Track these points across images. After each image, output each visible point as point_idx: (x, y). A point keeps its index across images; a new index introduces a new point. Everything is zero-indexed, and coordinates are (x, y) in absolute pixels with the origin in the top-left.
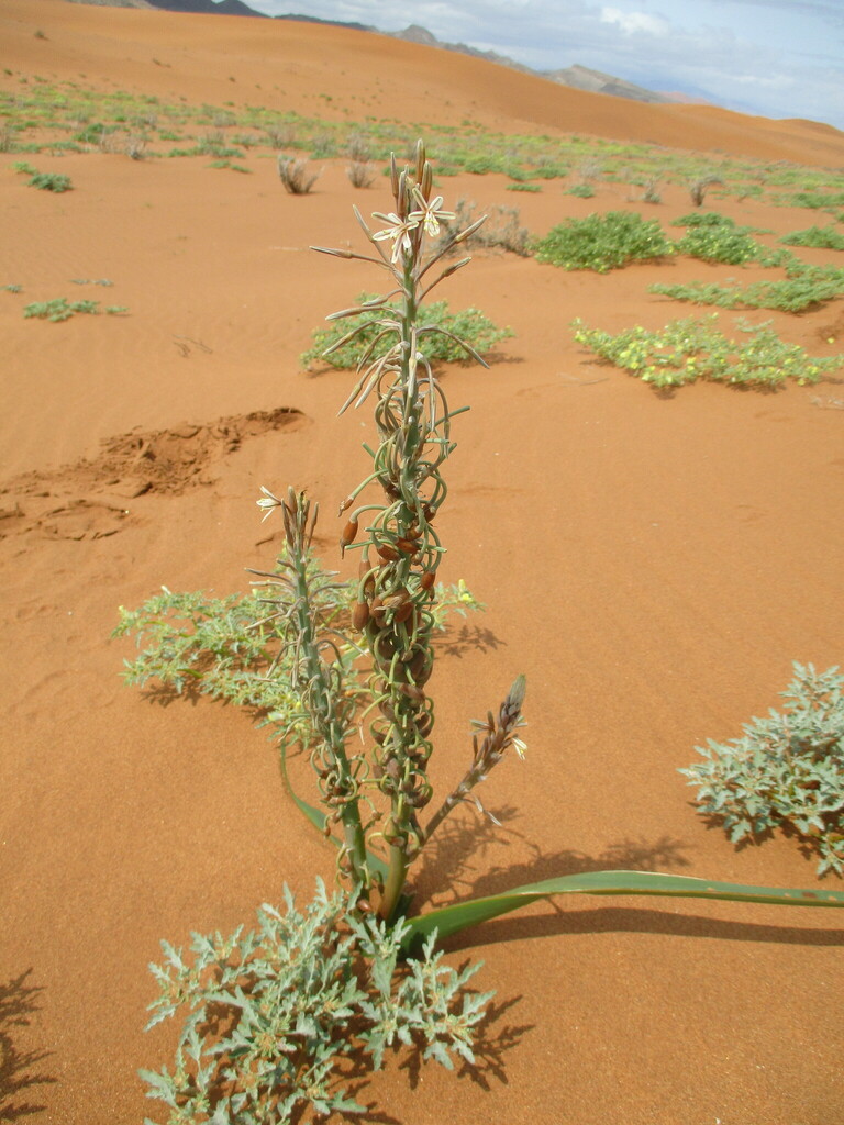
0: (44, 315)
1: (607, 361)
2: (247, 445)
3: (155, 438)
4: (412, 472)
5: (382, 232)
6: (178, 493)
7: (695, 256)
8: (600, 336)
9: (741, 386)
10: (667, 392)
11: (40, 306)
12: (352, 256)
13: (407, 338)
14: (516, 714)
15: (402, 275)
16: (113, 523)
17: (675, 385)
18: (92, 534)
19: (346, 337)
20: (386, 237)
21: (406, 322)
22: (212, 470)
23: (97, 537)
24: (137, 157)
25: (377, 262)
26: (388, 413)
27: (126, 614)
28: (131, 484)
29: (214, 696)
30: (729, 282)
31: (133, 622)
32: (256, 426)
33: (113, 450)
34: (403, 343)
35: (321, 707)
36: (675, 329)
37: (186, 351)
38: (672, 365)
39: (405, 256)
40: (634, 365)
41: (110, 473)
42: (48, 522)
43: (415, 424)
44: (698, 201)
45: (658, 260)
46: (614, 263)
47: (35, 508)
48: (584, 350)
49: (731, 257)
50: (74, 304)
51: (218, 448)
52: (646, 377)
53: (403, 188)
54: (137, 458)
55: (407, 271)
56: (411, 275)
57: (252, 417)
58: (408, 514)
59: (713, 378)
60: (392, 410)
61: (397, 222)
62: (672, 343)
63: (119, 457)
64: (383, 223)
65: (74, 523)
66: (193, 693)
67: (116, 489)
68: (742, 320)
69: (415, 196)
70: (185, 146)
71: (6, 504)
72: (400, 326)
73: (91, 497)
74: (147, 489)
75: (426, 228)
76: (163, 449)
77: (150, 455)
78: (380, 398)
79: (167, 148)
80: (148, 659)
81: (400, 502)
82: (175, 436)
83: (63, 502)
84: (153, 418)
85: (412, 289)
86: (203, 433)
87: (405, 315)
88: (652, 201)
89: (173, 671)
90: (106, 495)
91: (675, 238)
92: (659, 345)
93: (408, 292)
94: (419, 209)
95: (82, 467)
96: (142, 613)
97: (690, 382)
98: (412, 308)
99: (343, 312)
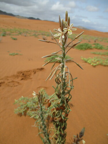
0: (11, 55)
1: (86, 62)
2: (37, 73)
3: (24, 72)
4: (64, 93)
5: (56, 34)
6: (26, 80)
7: (96, 48)
8: (85, 59)
9: (105, 66)
10: (95, 66)
11: (11, 54)
12: (49, 42)
13: (63, 62)
14: (83, 135)
15: (62, 47)
16: (17, 84)
17: (96, 66)
18: (14, 86)
19: (48, 62)
20: (58, 36)
21: (63, 58)
22: (32, 77)
23: (15, 86)
24: (25, 36)
25: (55, 43)
26: (58, 79)
27: (16, 101)
28: (20, 78)
29: (29, 115)
30: (101, 52)
31: (17, 102)
32: (38, 70)
33: (18, 73)
34: (62, 63)
35: (45, 131)
36: (95, 58)
37: (29, 60)
38: (95, 63)
39: (63, 42)
40: (90, 63)
41: (17, 76)
42: (8, 84)
43: (64, 82)
44: (95, 42)
45: (91, 49)
46: (86, 49)
47: (6, 82)
48: (83, 60)
49: (101, 48)
50: (15, 53)
51: (33, 73)
52: (91, 64)
53: (62, 24)
54: (21, 75)
55: (63, 46)
56: (64, 46)
57: (38, 69)
58: (63, 102)
59: (101, 65)
60: (59, 79)
61: (61, 32)
62: (95, 60)
63: (19, 74)
64: (57, 32)
65: (11, 84)
66: (25, 115)
67: (18, 79)
68: (103, 57)
69: (66, 25)
70: (31, 35)
71: (2, 81)
72: (61, 59)
73: (14, 80)
74: (22, 79)
75: (68, 33)
76: (25, 73)
77: (23, 74)
78: (56, 76)
79: (29, 35)
80: (18, 109)
81: (61, 99)
82: (27, 72)
83: (10, 81)
84: (24, 69)
85: (64, 50)
86: (31, 71)
87: (62, 57)
88: (89, 42)
89: (22, 111)
90: (17, 80)
91: (93, 46)
92: (93, 60)
93: (63, 51)
94: (66, 28)
95: (14, 76)
96: (19, 101)
97: (98, 65)
98: (64, 55)
99: (46, 56)
